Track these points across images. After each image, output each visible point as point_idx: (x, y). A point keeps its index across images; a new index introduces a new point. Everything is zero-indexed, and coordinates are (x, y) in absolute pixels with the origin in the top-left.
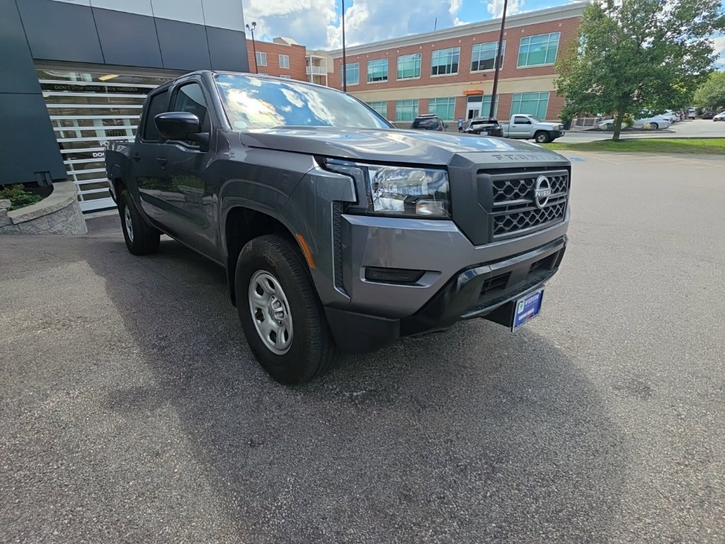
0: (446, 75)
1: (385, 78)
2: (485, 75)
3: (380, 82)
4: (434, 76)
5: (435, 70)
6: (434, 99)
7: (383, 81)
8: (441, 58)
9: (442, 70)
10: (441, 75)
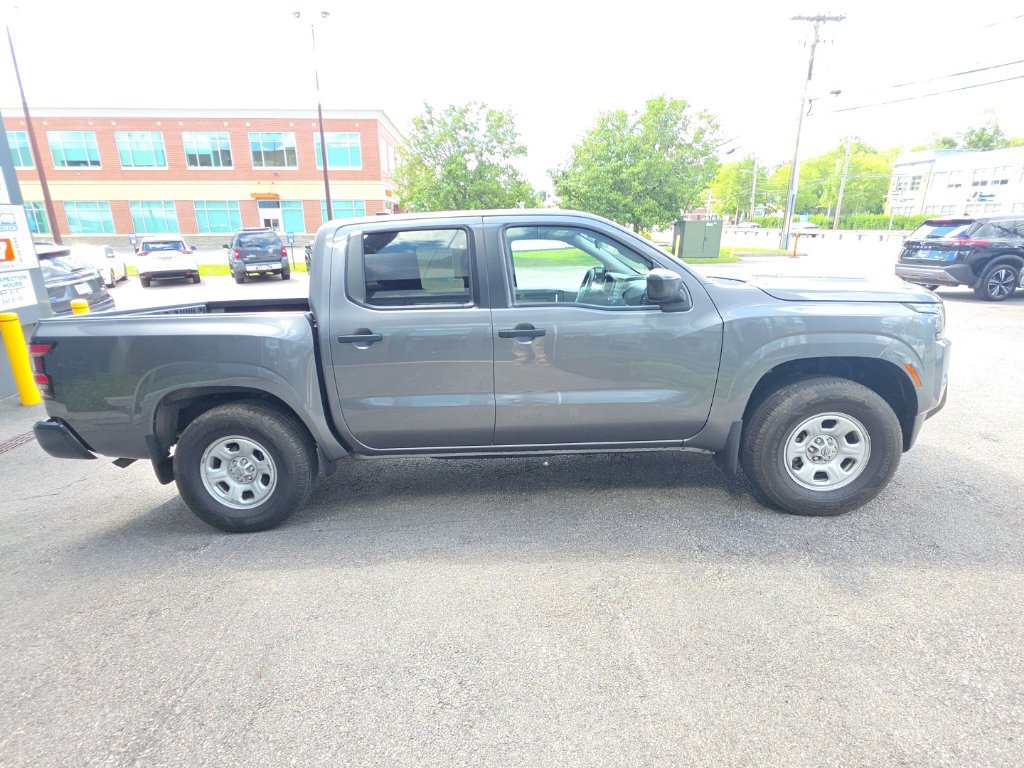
0: (213, 168)
1: (96, 163)
2: (276, 174)
3: (83, 168)
4: (193, 168)
5: (192, 160)
6: (202, 202)
7: (91, 168)
8: (198, 142)
9: (205, 160)
10: (205, 168)
